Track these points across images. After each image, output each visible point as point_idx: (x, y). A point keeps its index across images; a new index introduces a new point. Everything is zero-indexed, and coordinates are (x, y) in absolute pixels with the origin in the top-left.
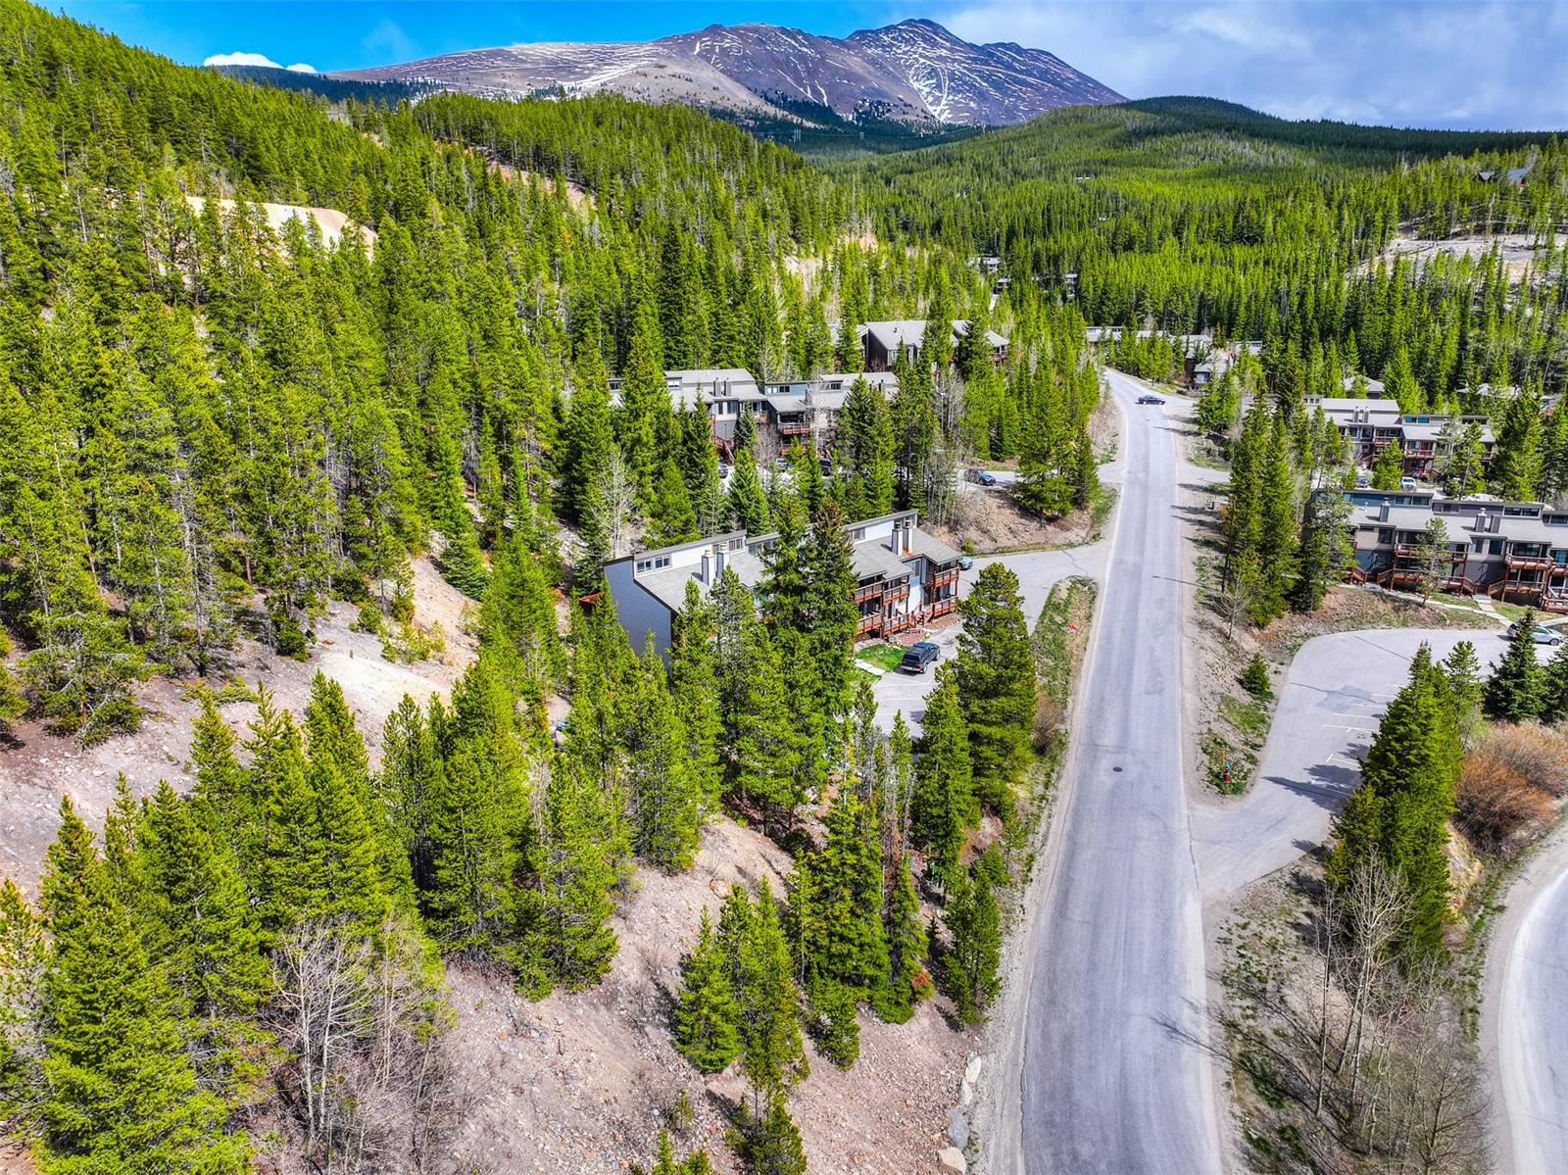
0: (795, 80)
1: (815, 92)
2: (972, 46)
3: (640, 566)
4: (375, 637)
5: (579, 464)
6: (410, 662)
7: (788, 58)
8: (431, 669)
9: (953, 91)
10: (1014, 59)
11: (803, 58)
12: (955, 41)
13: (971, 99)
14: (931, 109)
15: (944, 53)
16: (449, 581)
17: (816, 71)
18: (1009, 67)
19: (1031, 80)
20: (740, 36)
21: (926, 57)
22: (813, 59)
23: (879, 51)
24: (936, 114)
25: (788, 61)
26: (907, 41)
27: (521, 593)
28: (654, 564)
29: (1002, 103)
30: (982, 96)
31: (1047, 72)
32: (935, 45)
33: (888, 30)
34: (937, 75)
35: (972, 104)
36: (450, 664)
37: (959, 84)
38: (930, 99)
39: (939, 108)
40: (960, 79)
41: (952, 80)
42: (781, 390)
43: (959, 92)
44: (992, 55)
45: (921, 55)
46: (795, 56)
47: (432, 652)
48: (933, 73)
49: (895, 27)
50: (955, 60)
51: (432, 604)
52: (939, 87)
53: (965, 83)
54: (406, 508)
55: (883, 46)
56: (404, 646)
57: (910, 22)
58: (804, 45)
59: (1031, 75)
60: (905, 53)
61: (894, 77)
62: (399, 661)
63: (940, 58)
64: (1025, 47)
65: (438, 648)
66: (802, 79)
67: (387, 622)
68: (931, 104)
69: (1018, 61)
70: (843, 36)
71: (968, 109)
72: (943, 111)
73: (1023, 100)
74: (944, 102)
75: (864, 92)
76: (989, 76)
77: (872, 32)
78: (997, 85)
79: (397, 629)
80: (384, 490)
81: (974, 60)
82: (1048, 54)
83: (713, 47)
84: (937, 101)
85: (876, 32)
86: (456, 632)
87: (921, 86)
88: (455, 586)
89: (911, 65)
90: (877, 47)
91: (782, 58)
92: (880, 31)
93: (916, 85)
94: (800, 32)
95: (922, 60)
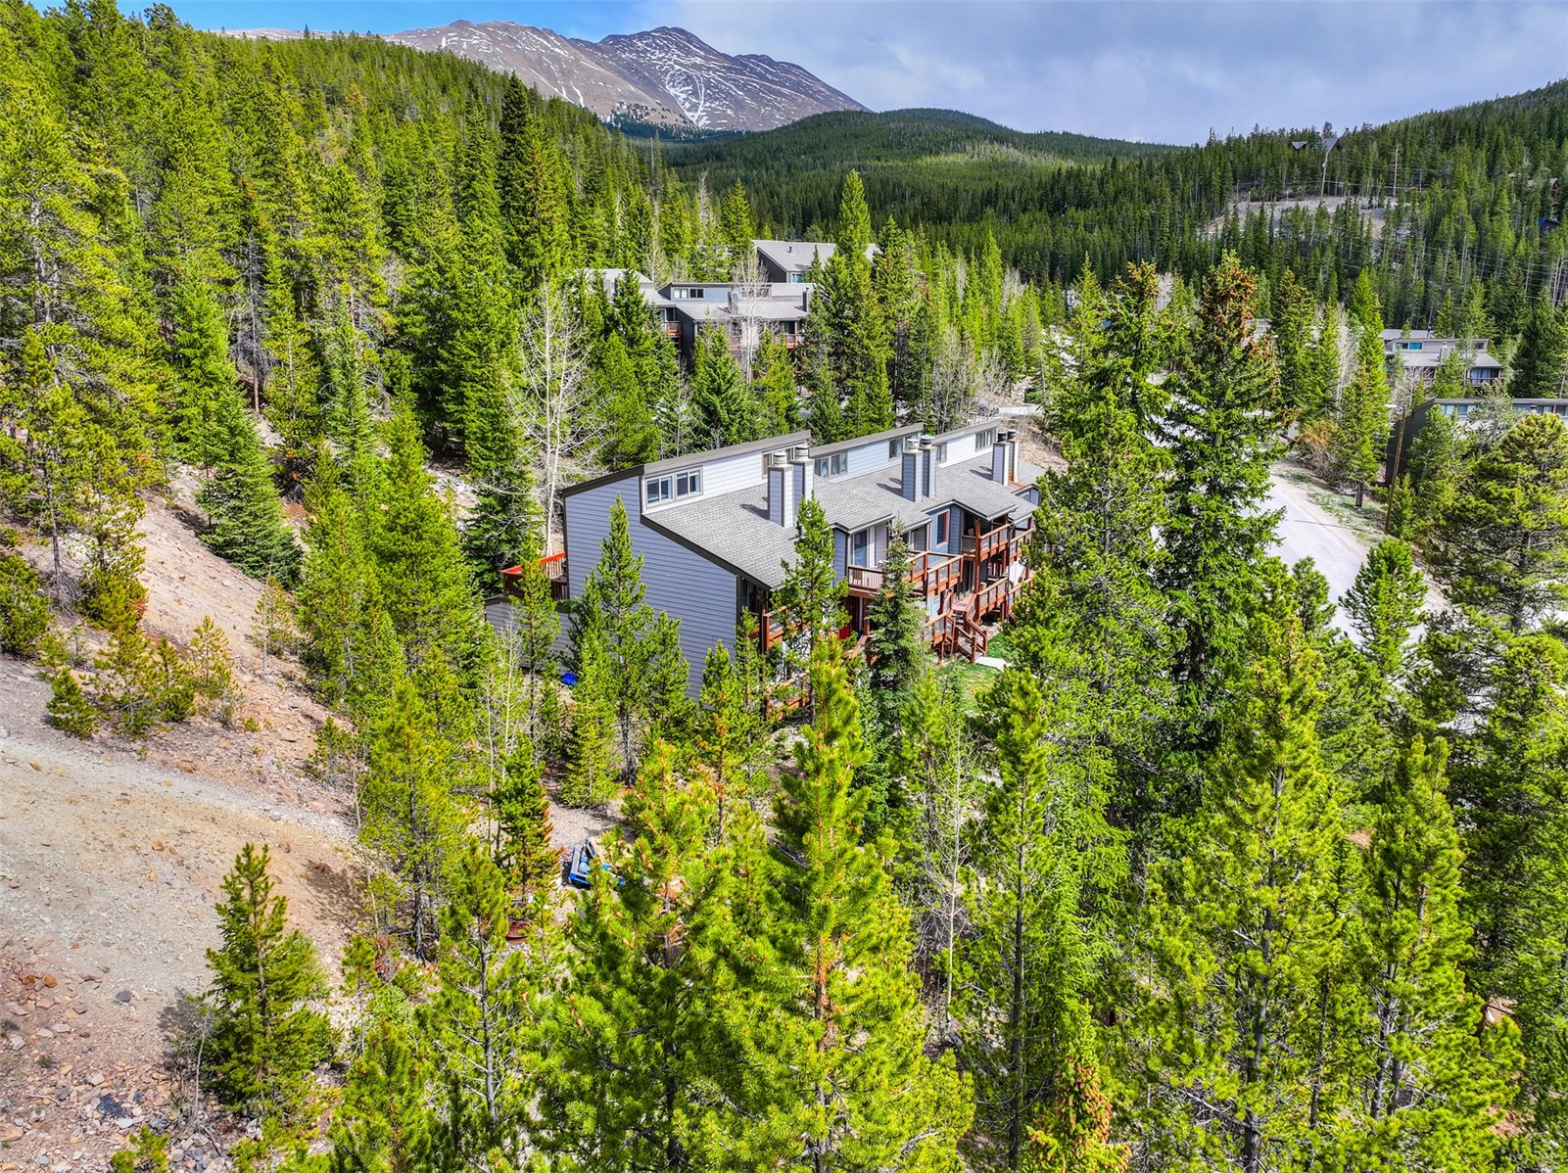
0: (548, 79)
1: (570, 92)
2: (725, 56)
3: (653, 489)
4: (30, 669)
5: (450, 349)
6: (138, 731)
7: (540, 58)
8: (204, 745)
9: (709, 98)
10: (766, 71)
11: (556, 58)
12: (709, 50)
13: (728, 107)
14: (689, 115)
15: (698, 61)
16: (218, 550)
17: (571, 72)
18: (762, 77)
19: (785, 91)
20: (489, 33)
21: (681, 64)
22: (566, 62)
23: (634, 56)
24: (694, 120)
25: (540, 62)
26: (661, 48)
27: (416, 547)
28: (674, 487)
29: (758, 112)
30: (738, 105)
31: (799, 84)
32: (689, 53)
33: (642, 36)
34: (693, 82)
35: (729, 112)
36: (251, 727)
37: (714, 92)
38: (687, 105)
39: (697, 115)
40: (716, 87)
41: (708, 87)
42: (693, 294)
43: (716, 99)
44: (746, 66)
45: (676, 62)
46: (547, 56)
47: (199, 700)
48: (688, 80)
49: (648, 34)
50: (709, 69)
51: (184, 592)
52: (695, 93)
53: (721, 91)
54: (119, 362)
55: (637, 52)
56: (118, 686)
57: (663, 30)
58: (556, 46)
59: (784, 86)
60: (659, 59)
61: (650, 82)
62: (105, 733)
63: (694, 66)
64: (776, 59)
65: (213, 689)
66: (556, 79)
67: (65, 631)
68: (689, 110)
69: (771, 73)
70: (596, 40)
71: (726, 116)
72: (700, 118)
73: (779, 109)
74: (701, 108)
75: (621, 95)
76: (745, 85)
77: (625, 37)
78: (753, 94)
79: (97, 645)
80: (59, 320)
81: (729, 69)
82: (798, 67)
83: (460, 43)
84: (694, 107)
85: (630, 38)
86: (248, 650)
87: (678, 92)
88: (229, 558)
89: (667, 72)
90: (631, 52)
91: (535, 57)
92: (633, 37)
93: (672, 91)
94: (551, 32)
95: (677, 67)
